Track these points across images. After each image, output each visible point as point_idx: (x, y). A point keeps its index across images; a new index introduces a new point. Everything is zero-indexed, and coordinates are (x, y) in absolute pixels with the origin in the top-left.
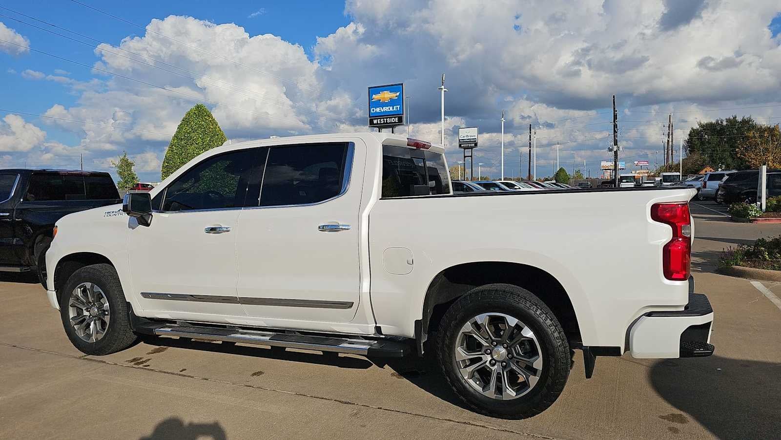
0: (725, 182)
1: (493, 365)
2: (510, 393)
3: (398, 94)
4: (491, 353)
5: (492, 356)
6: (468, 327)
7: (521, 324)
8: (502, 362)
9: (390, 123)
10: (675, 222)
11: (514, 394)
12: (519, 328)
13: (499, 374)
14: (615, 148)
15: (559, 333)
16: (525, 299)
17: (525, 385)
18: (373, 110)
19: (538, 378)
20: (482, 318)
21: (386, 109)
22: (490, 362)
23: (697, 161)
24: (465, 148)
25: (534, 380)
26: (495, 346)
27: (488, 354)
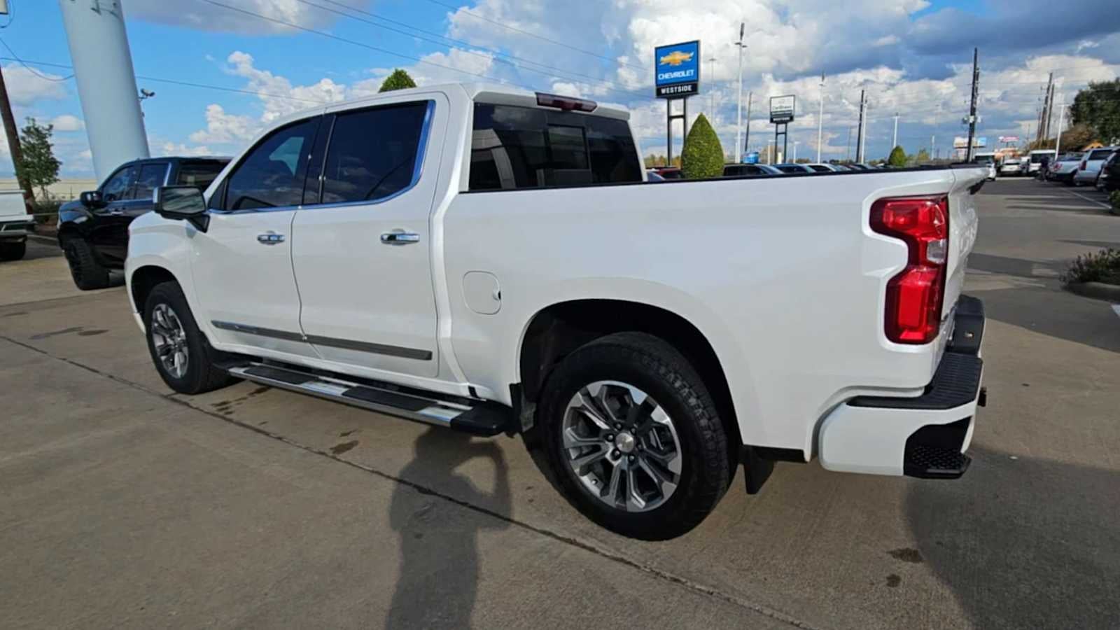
0: (1109, 162)
1: (616, 458)
2: (638, 503)
3: (692, 54)
4: (613, 441)
5: (615, 445)
6: (578, 400)
7: (652, 401)
8: (629, 455)
9: (682, 92)
10: (917, 234)
11: (643, 503)
12: (647, 408)
13: (623, 472)
14: (972, 119)
15: (710, 419)
16: (659, 360)
17: (658, 494)
18: (661, 77)
19: (674, 486)
20: (595, 388)
21: (677, 75)
22: (613, 453)
23: (1081, 134)
24: (778, 123)
25: (669, 489)
26: (620, 430)
27: (609, 441)
